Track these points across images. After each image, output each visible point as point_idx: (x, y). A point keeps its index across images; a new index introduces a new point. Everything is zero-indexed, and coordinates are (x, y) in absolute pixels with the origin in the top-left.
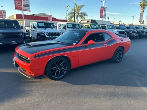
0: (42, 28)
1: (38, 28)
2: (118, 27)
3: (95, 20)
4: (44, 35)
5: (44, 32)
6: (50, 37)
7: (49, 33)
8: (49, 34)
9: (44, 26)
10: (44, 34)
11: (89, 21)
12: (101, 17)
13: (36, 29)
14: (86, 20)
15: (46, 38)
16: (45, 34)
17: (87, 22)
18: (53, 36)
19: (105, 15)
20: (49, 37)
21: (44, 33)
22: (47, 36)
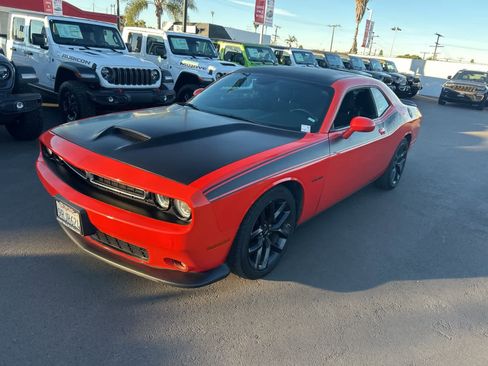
0: (76, 48)
1: (55, 46)
2: (323, 61)
3: (222, 28)
4: (93, 76)
5: (95, 65)
6: (120, 86)
7: (116, 69)
8: (114, 76)
9: (81, 36)
10: (96, 74)
11: (202, 30)
12: (258, 20)
13: (47, 48)
14: (194, 24)
15: (104, 89)
16: (98, 71)
17: (197, 31)
18: (129, 84)
19: (271, 15)
20: (113, 86)
21: (93, 70)
22: (105, 83)
